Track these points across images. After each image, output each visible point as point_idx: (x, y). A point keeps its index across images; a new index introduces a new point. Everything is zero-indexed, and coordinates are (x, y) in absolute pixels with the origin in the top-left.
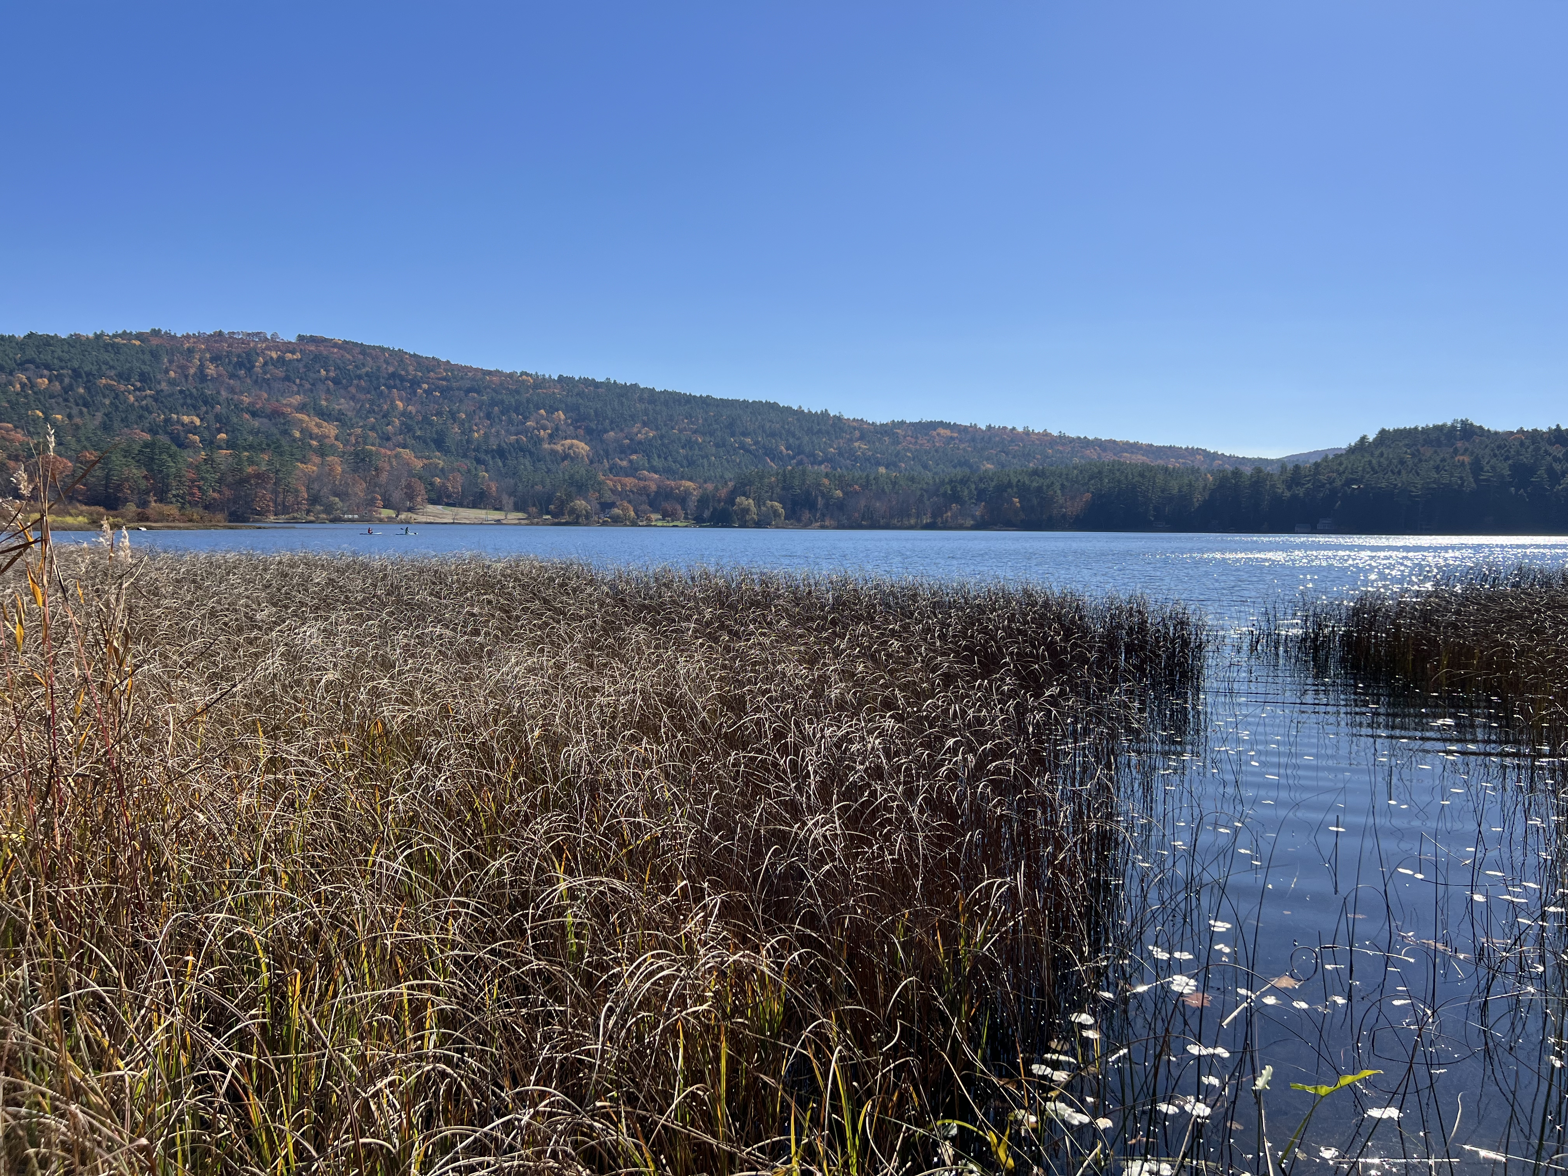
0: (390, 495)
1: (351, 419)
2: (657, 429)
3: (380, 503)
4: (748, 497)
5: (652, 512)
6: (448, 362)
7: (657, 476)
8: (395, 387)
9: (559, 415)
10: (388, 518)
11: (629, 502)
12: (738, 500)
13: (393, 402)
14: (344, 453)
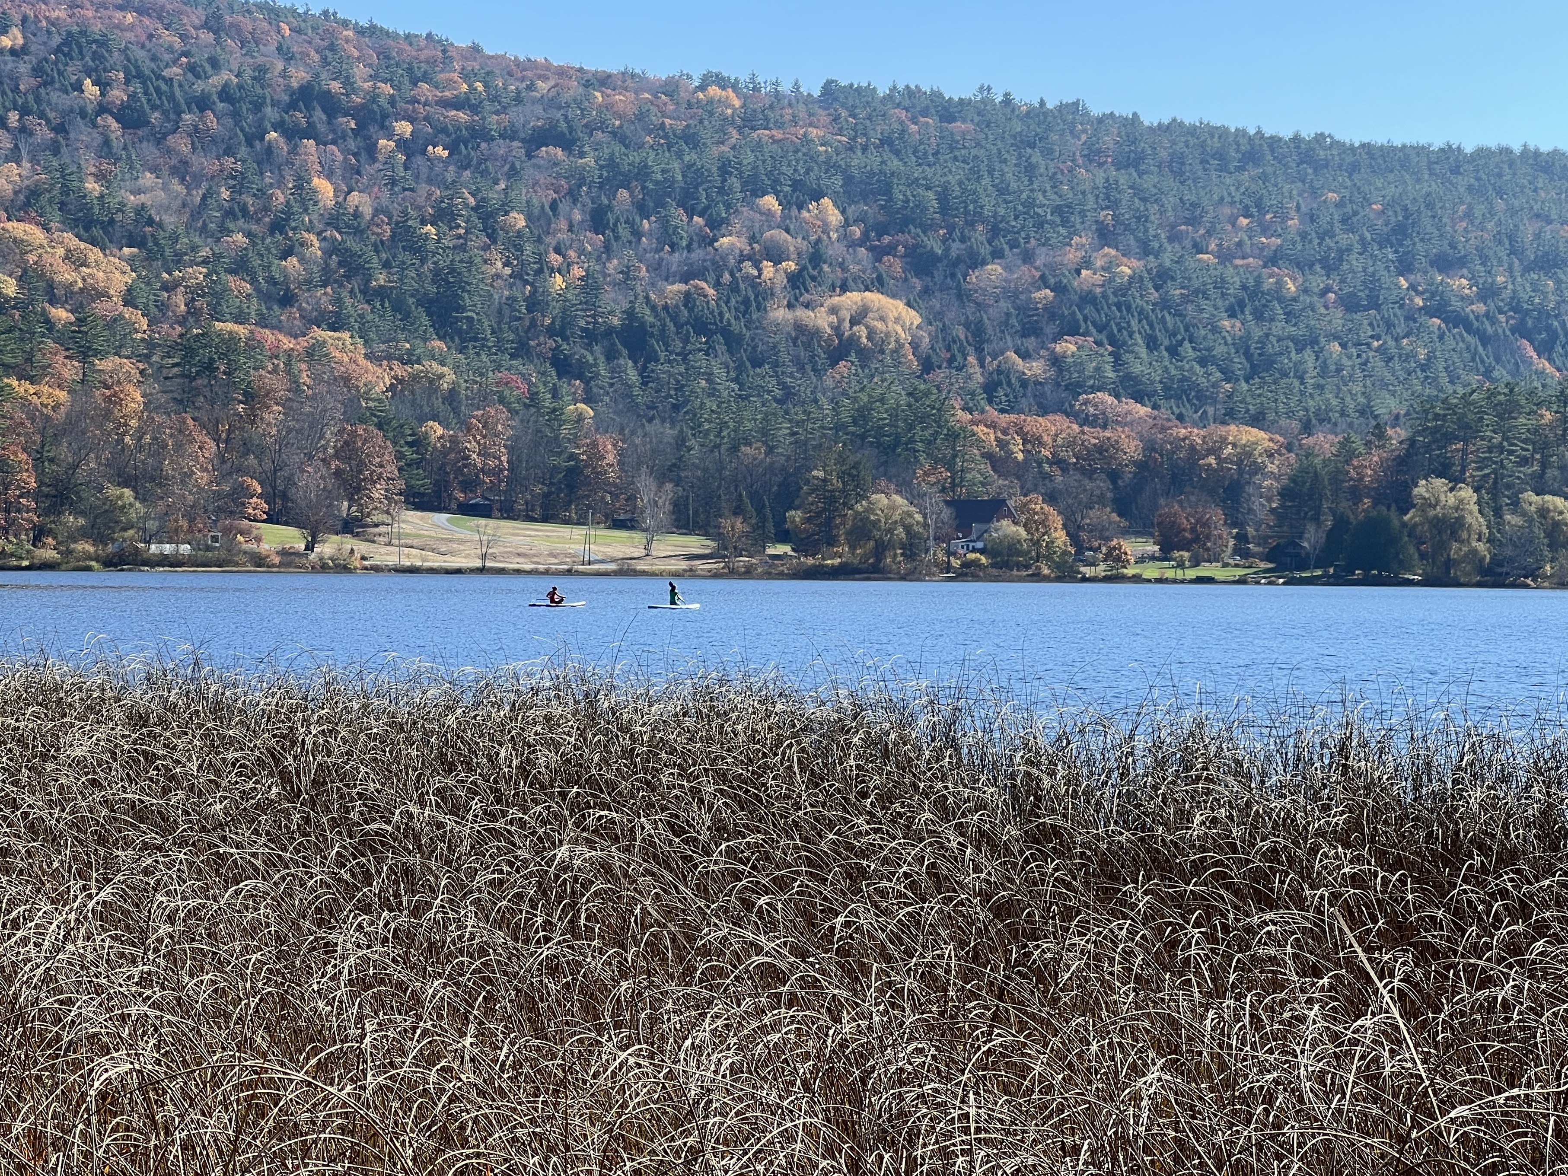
0: (290, 480)
1: (174, 238)
2: (1146, 250)
3: (257, 505)
4: (1455, 480)
5: (1125, 533)
6: (476, 49)
7: (1142, 411)
8: (310, 132)
9: (821, 215)
10: (284, 553)
11: (1051, 498)
12: (1421, 489)
13: (301, 183)
14: (151, 344)
